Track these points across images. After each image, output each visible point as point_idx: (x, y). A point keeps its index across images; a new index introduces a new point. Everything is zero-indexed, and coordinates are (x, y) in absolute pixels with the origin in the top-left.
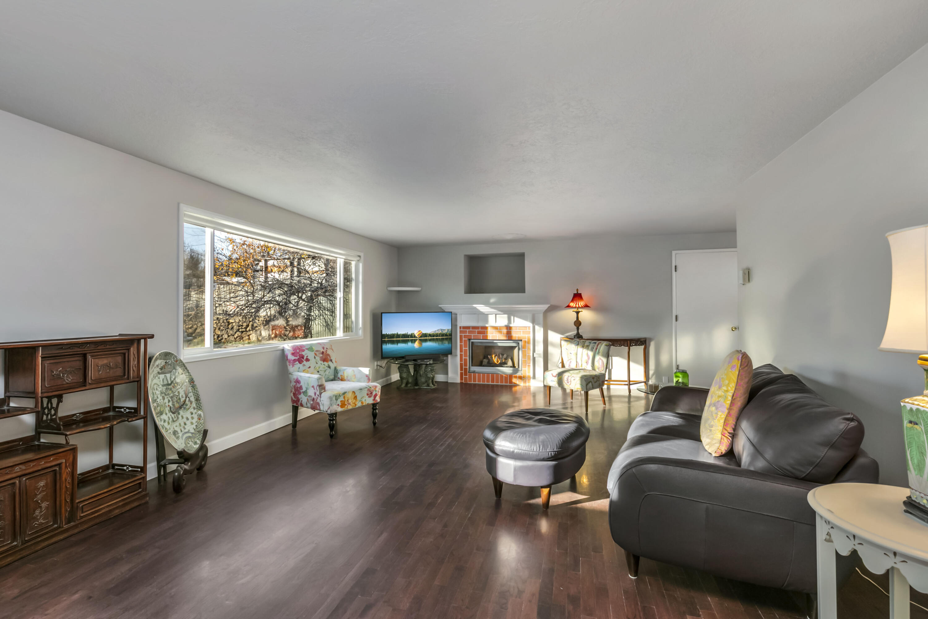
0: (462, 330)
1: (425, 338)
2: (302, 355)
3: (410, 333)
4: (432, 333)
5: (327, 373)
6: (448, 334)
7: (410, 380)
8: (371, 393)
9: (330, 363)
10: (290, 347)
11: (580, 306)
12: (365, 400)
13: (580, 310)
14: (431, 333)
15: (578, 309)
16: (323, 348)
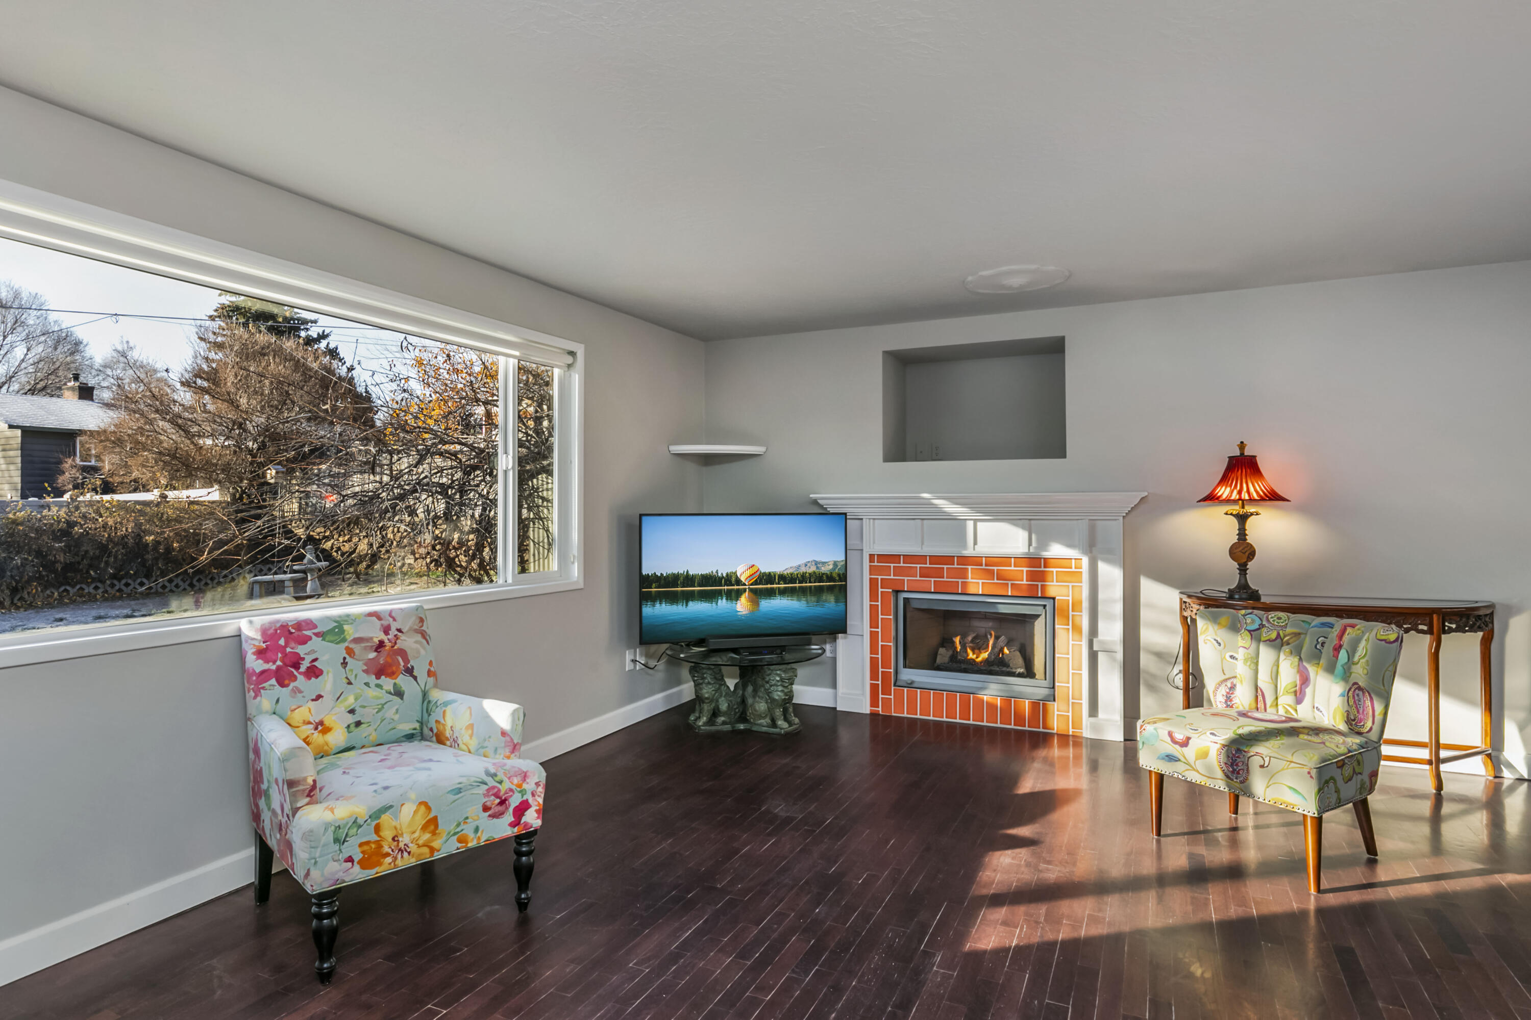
0: (876, 564)
1: (769, 586)
2: (298, 654)
3: (723, 571)
4: (789, 572)
5: (390, 713)
6: (835, 575)
7: (724, 706)
8: (503, 802)
9: (403, 681)
10: (256, 631)
11: (1255, 496)
12: (477, 830)
13: (1250, 509)
14: (785, 573)
15: (1243, 507)
16: (386, 630)
